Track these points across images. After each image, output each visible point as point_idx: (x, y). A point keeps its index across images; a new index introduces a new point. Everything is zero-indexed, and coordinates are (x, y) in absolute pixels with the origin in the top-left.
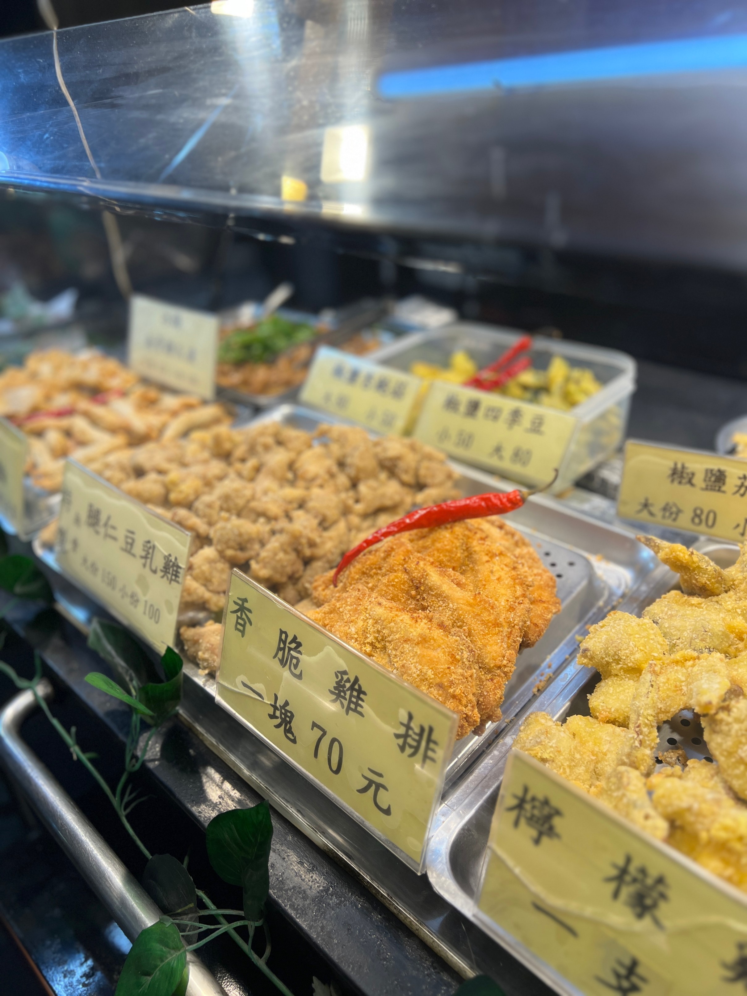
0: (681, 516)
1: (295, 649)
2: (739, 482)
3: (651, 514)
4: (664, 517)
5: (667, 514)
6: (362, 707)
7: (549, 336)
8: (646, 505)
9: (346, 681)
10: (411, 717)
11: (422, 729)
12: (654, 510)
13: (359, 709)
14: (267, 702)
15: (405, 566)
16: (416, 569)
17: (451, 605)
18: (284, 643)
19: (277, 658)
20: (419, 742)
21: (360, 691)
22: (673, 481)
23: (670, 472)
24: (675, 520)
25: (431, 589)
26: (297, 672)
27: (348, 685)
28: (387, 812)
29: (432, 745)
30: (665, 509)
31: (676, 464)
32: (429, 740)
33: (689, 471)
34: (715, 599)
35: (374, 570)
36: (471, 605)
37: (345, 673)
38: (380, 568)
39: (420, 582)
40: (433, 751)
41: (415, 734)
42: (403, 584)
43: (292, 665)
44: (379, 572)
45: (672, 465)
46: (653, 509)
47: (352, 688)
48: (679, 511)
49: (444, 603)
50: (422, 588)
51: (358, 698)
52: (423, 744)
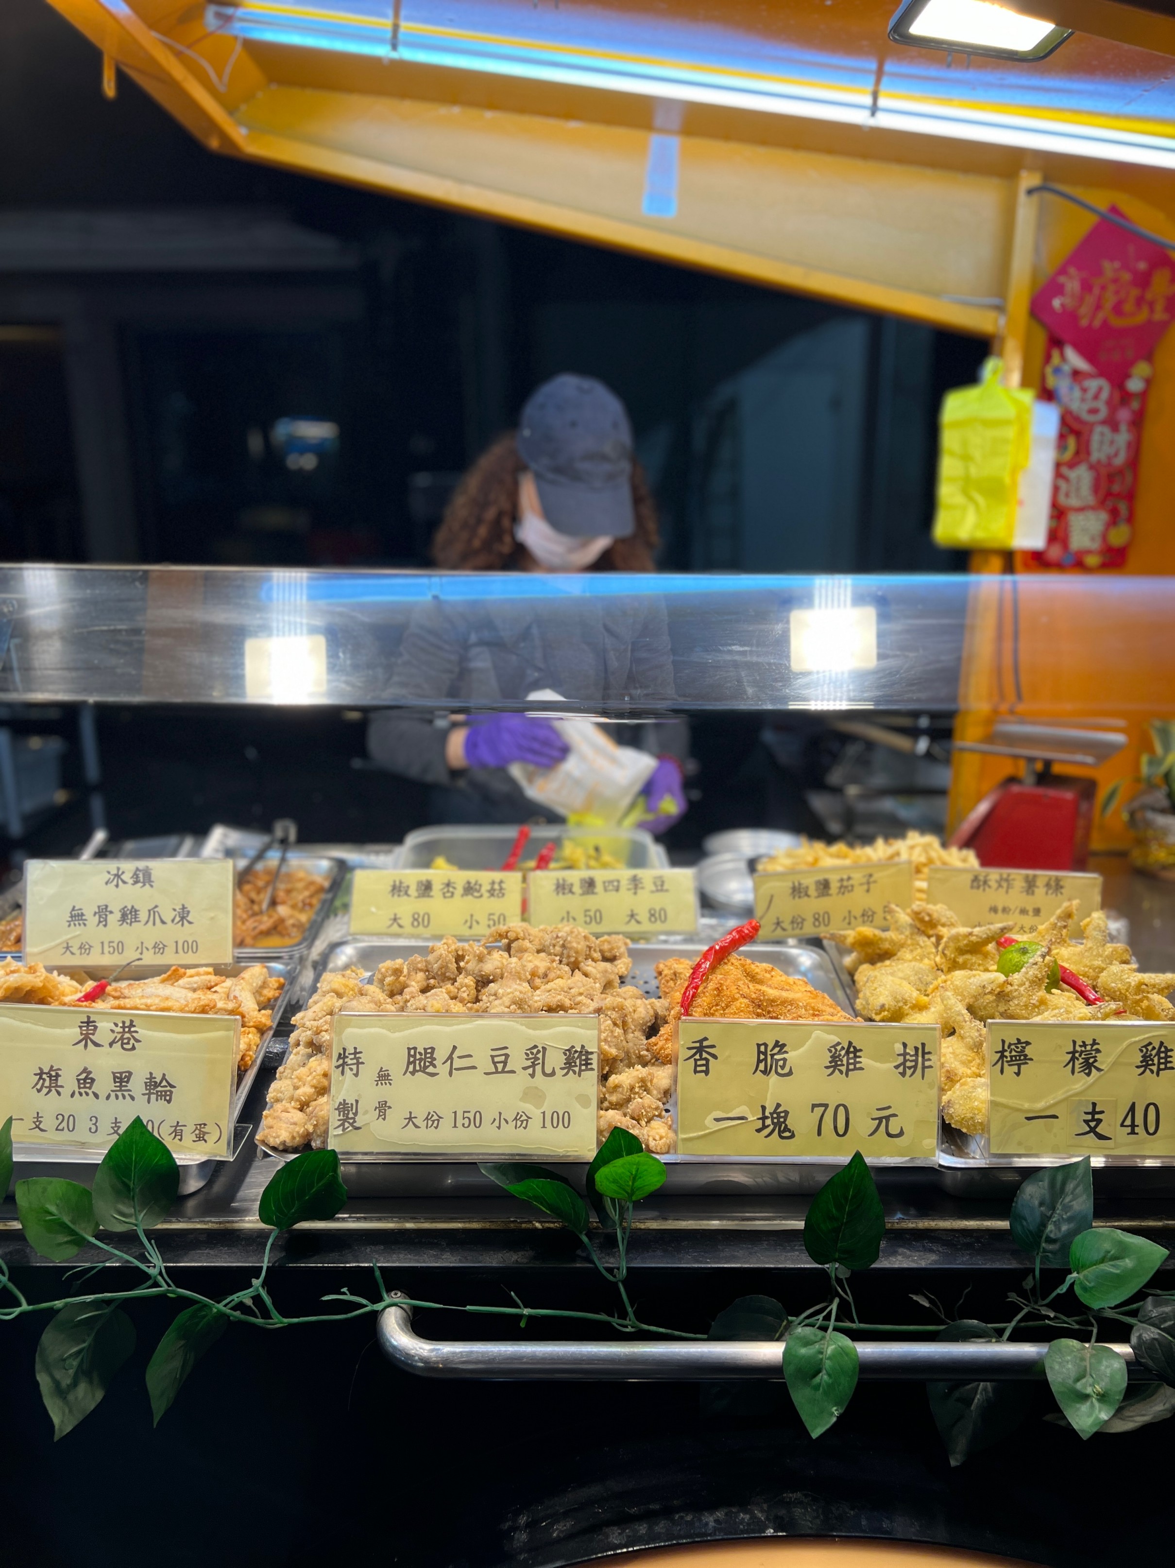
0: (805, 923)
1: (779, 1053)
2: (838, 885)
3: (784, 929)
4: (793, 929)
5: (795, 925)
6: (860, 1062)
7: (537, 823)
8: (778, 924)
9: (841, 1050)
10: (905, 1045)
11: (916, 1049)
12: (785, 925)
13: (858, 1066)
14: (752, 1119)
15: (741, 992)
16: (750, 992)
17: (801, 1004)
18: (765, 1054)
19: (758, 1071)
20: (916, 1061)
21: (856, 1050)
22: (794, 897)
23: (790, 891)
24: (801, 928)
25: (773, 1001)
26: (786, 1070)
27: (843, 1052)
28: (901, 1133)
29: (927, 1057)
30: (792, 922)
31: (794, 883)
32: (924, 1053)
33: (804, 886)
34: (895, 958)
35: (714, 1008)
36: (813, 998)
37: (839, 1044)
38: (717, 1005)
39: (760, 1001)
40: (929, 1060)
41: (911, 1056)
42: (748, 1007)
43: (779, 1067)
44: (718, 1008)
45: (790, 884)
46: (783, 925)
47: (848, 1053)
48: (803, 920)
49: (792, 1006)
50: (765, 1004)
51: (856, 1057)
52: (920, 1059)
